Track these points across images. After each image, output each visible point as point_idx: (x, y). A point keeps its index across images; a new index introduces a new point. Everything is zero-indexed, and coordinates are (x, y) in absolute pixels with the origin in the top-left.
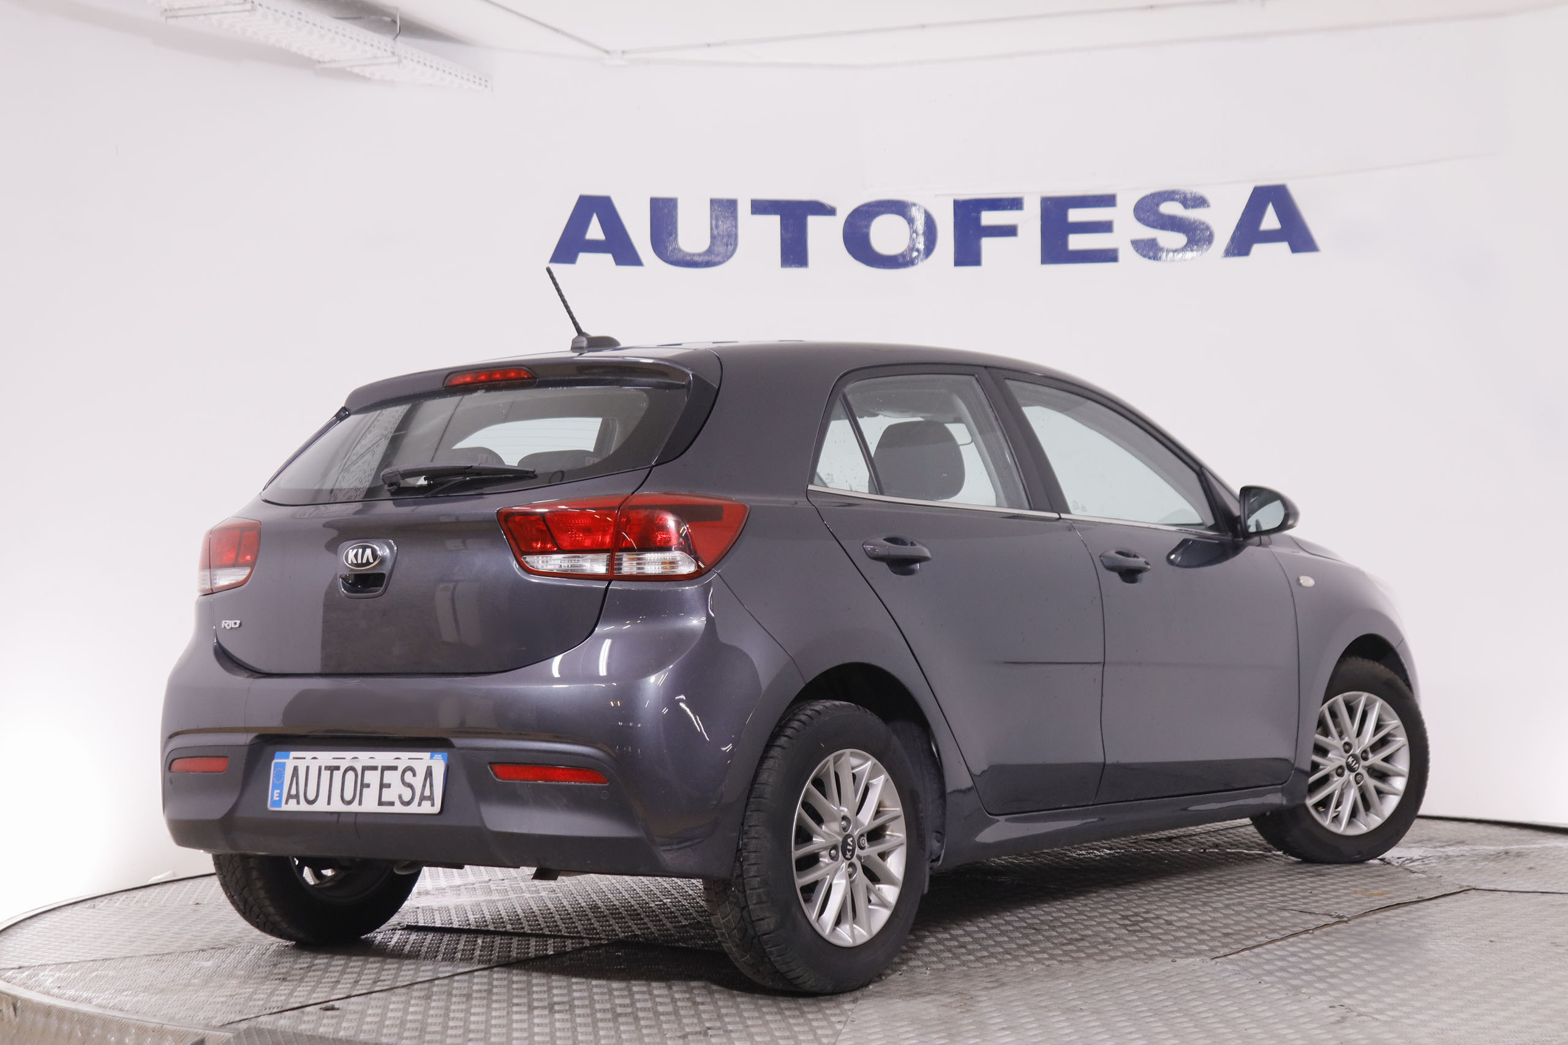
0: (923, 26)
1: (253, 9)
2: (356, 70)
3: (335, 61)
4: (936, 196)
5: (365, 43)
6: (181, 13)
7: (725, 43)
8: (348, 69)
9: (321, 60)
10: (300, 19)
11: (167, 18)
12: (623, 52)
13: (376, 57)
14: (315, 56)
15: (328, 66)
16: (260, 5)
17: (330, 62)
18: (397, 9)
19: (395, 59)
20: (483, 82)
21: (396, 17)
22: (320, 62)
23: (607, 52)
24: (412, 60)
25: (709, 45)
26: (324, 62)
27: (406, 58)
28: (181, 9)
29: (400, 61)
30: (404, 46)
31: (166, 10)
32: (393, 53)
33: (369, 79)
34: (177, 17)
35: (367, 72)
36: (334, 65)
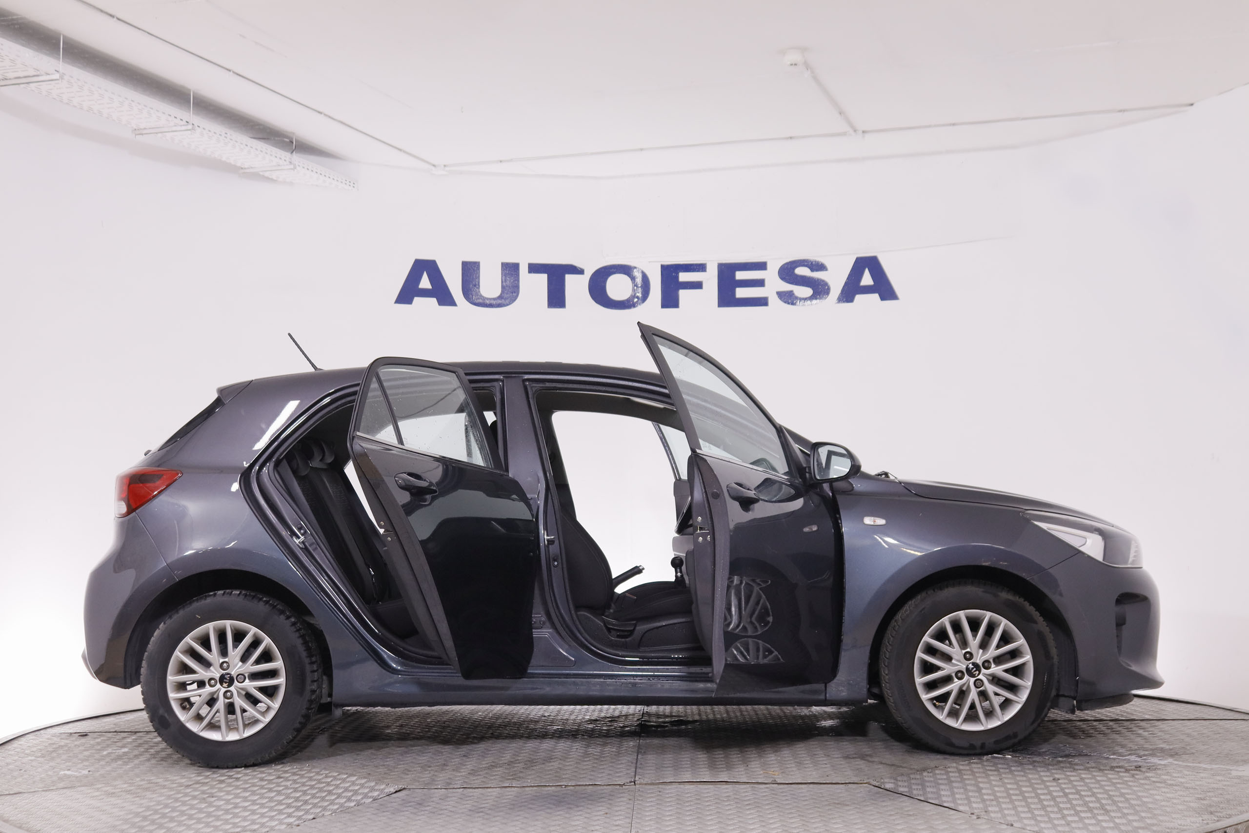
0: (642, 150)
1: (193, 129)
2: (267, 174)
3: (252, 168)
4: (650, 262)
5: (271, 155)
6: (145, 132)
7: (511, 160)
8: (261, 173)
9: (242, 167)
10: (226, 137)
11: (136, 135)
12: (445, 166)
13: (279, 165)
14: (239, 164)
15: (248, 171)
16: (198, 126)
17: (248, 168)
18: (294, 133)
19: (292, 167)
20: (352, 184)
21: (292, 139)
22: (242, 168)
23: (434, 166)
24: (303, 167)
25: (501, 161)
26: (245, 168)
27: (299, 166)
28: (145, 129)
29: (295, 168)
30: (298, 158)
31: (135, 130)
32: (290, 162)
33: (276, 181)
34: (142, 134)
35: (274, 175)
36: (251, 170)
